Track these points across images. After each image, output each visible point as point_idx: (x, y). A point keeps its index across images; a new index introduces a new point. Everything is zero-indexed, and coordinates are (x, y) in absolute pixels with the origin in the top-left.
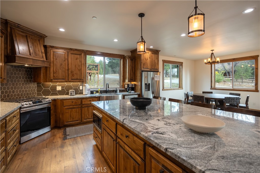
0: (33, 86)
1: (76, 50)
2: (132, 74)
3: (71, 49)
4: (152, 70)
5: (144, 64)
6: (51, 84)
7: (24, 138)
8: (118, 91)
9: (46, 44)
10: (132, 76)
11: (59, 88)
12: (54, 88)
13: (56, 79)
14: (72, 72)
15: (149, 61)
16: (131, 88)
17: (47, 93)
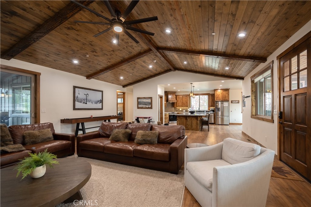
0: (173, 108)
1: (185, 95)
2: (212, 103)
3: (184, 95)
4: (223, 100)
5: (217, 98)
6: (178, 108)
7: (170, 122)
8: (205, 111)
9: (176, 95)
10: (212, 104)
11: (181, 109)
12: (179, 109)
13: (179, 106)
14: (184, 103)
15: (220, 96)
16: (213, 110)
17: (177, 111)
